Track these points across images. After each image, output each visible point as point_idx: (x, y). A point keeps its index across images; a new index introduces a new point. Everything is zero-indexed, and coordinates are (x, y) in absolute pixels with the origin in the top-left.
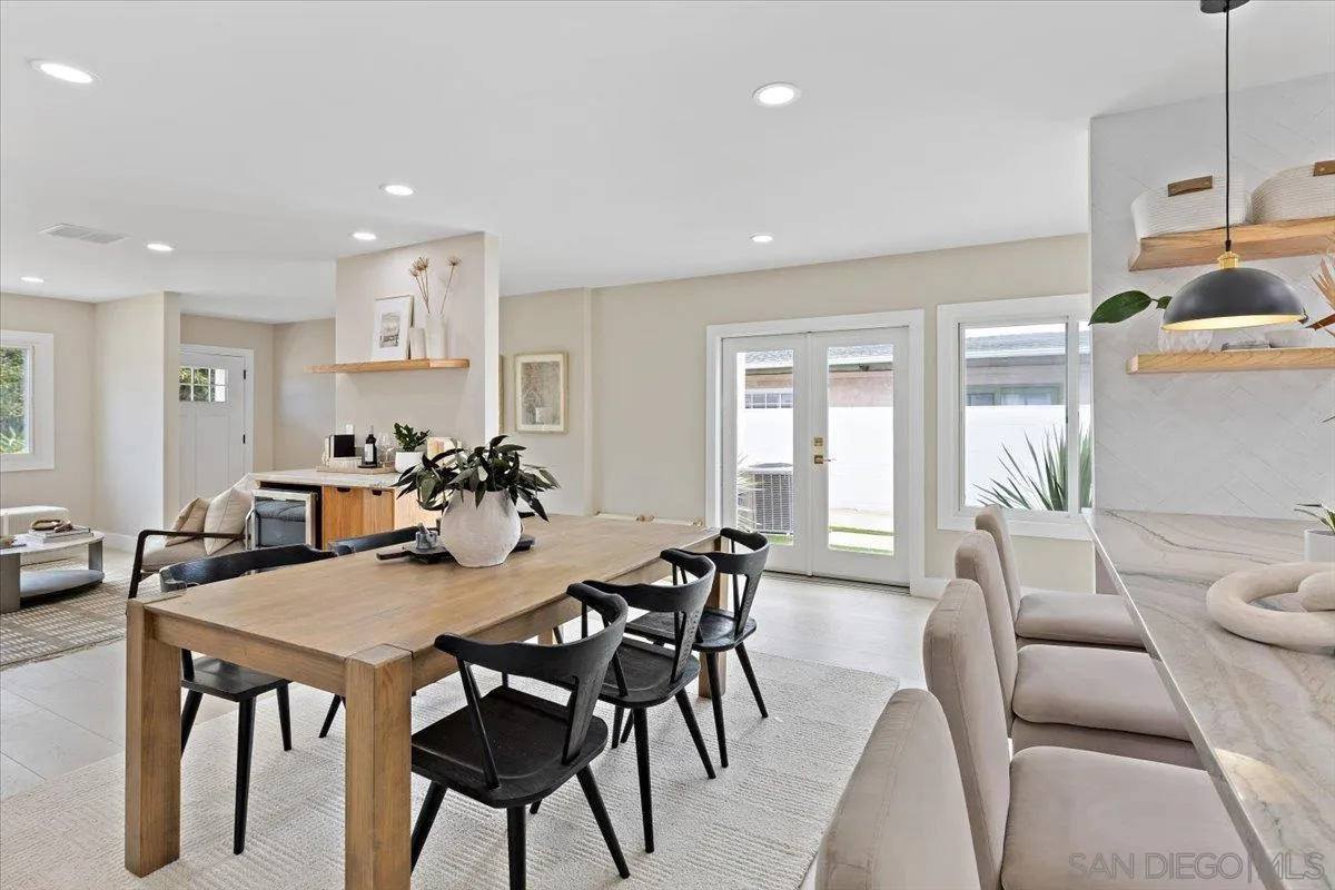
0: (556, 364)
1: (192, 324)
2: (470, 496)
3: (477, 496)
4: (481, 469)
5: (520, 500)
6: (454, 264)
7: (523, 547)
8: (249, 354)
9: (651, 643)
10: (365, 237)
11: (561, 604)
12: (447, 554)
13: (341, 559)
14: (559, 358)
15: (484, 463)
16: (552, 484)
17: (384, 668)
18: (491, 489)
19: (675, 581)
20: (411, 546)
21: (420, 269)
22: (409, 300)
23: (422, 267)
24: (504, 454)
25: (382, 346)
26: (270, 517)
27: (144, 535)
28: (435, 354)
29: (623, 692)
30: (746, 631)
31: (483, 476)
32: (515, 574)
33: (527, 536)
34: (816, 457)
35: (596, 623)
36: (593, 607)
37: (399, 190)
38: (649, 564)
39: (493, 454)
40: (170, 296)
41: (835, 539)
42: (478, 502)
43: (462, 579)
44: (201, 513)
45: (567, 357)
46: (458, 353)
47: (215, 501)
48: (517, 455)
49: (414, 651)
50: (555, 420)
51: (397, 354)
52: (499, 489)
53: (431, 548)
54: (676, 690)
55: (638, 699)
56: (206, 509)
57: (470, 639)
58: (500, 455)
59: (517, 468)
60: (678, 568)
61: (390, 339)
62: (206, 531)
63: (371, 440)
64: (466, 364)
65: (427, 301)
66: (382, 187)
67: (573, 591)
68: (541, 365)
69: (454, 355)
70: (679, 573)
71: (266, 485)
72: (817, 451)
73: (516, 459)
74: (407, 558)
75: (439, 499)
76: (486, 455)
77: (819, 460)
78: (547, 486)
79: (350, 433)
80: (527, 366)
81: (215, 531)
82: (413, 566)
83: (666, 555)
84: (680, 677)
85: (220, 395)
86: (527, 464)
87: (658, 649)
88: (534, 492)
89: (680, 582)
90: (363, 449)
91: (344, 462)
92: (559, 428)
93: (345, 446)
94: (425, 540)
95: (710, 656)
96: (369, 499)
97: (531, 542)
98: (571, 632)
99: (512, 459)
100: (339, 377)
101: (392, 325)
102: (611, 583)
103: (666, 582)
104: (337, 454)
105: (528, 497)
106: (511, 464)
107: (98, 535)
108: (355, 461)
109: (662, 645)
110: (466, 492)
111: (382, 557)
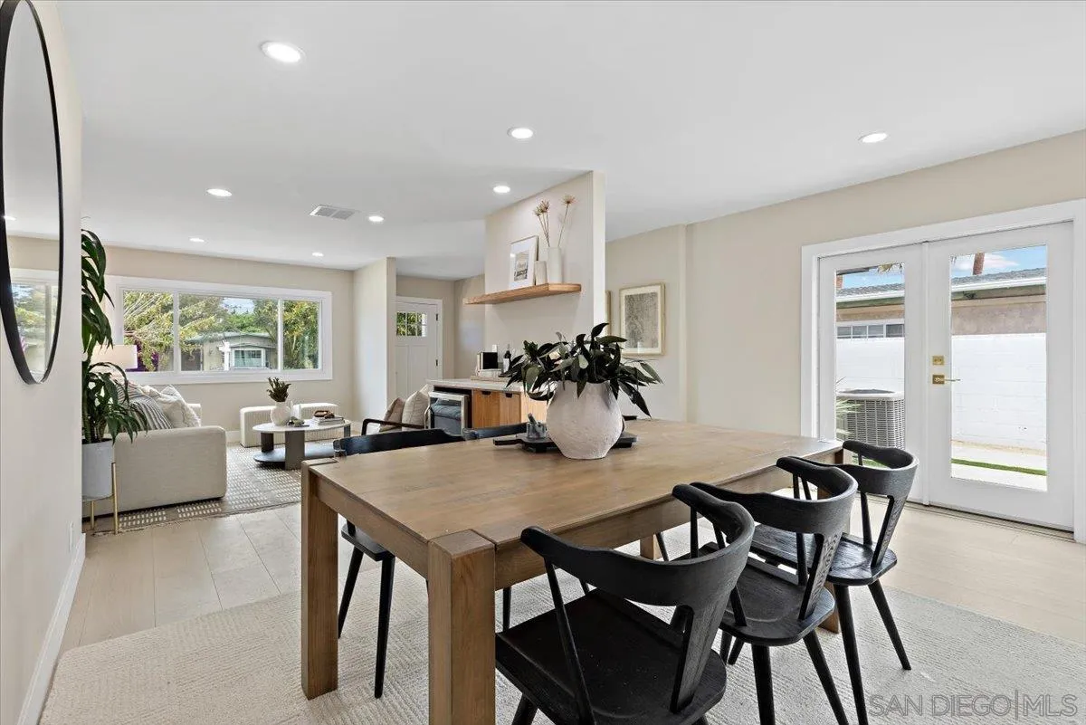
0: (654, 295)
1: (404, 282)
2: (572, 386)
3: (578, 387)
4: (582, 358)
5: (621, 393)
6: (568, 202)
7: (624, 444)
8: (439, 302)
9: (764, 561)
10: (502, 189)
11: (667, 506)
12: (552, 444)
13: (468, 443)
14: (657, 289)
15: (584, 352)
16: (655, 379)
17: (462, 559)
18: (592, 381)
19: (797, 494)
20: (523, 436)
21: (543, 211)
22: (534, 240)
23: (544, 210)
24: (606, 345)
25: (516, 280)
26: (441, 416)
27: (367, 422)
28: (554, 281)
29: (741, 621)
30: (885, 563)
31: (584, 364)
32: (617, 469)
33: (627, 434)
34: (935, 376)
35: (707, 533)
36: (704, 514)
37: (522, 133)
38: (764, 471)
39: (594, 345)
40: (391, 260)
41: (958, 471)
42: (579, 392)
43: (564, 470)
44: (399, 409)
45: (664, 288)
46: (572, 280)
47: (408, 401)
48: (618, 347)
49: (498, 541)
50: (654, 344)
51: (527, 283)
52: (600, 381)
53: (539, 438)
54: (805, 632)
55: (760, 634)
56: (402, 406)
57: (556, 538)
58: (602, 346)
59: (619, 363)
60: (800, 479)
61: (522, 273)
62: (403, 422)
63: (508, 355)
64: (578, 289)
65: (547, 237)
66: (509, 131)
67: (680, 493)
68: (642, 296)
69: (568, 280)
70: (801, 484)
71: (438, 389)
72: (938, 370)
73: (617, 351)
74: (519, 445)
75: (544, 388)
76: (588, 347)
77: (938, 380)
78: (649, 380)
79: (494, 350)
80: (630, 299)
81: (408, 423)
82: (522, 453)
83: (784, 464)
84: (812, 612)
85: (424, 334)
86: (629, 355)
87: (770, 569)
88: (635, 386)
89: (803, 497)
90: (502, 363)
91: (489, 373)
92: (657, 350)
93: (490, 361)
94: (535, 431)
95: (840, 588)
96: (504, 401)
97: (633, 440)
98: (676, 543)
99: (613, 352)
100: (488, 307)
101: (522, 263)
102: (727, 488)
103: (787, 493)
104: (486, 367)
105: (630, 391)
106: (612, 357)
107: (347, 422)
108: (497, 372)
109: (776, 565)
110: (567, 382)
111: (497, 443)
